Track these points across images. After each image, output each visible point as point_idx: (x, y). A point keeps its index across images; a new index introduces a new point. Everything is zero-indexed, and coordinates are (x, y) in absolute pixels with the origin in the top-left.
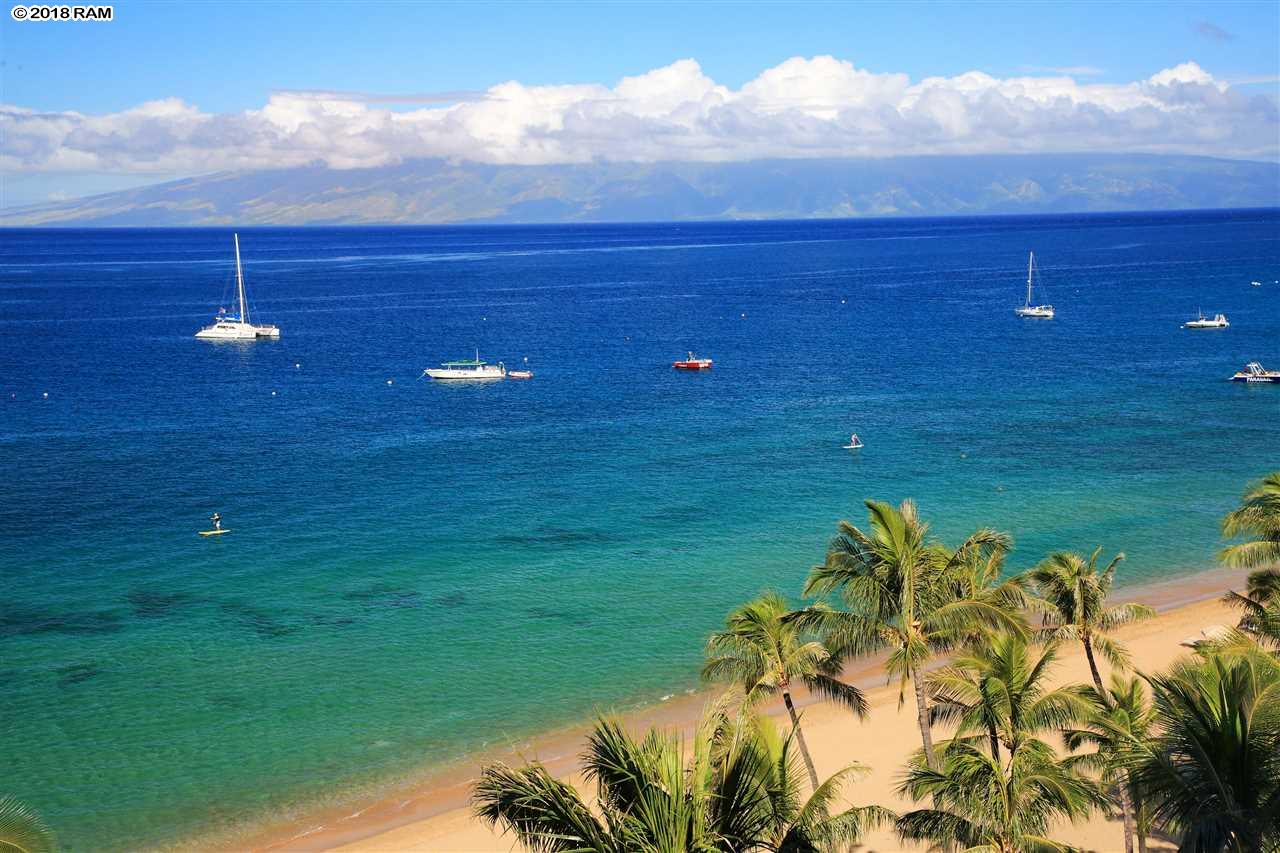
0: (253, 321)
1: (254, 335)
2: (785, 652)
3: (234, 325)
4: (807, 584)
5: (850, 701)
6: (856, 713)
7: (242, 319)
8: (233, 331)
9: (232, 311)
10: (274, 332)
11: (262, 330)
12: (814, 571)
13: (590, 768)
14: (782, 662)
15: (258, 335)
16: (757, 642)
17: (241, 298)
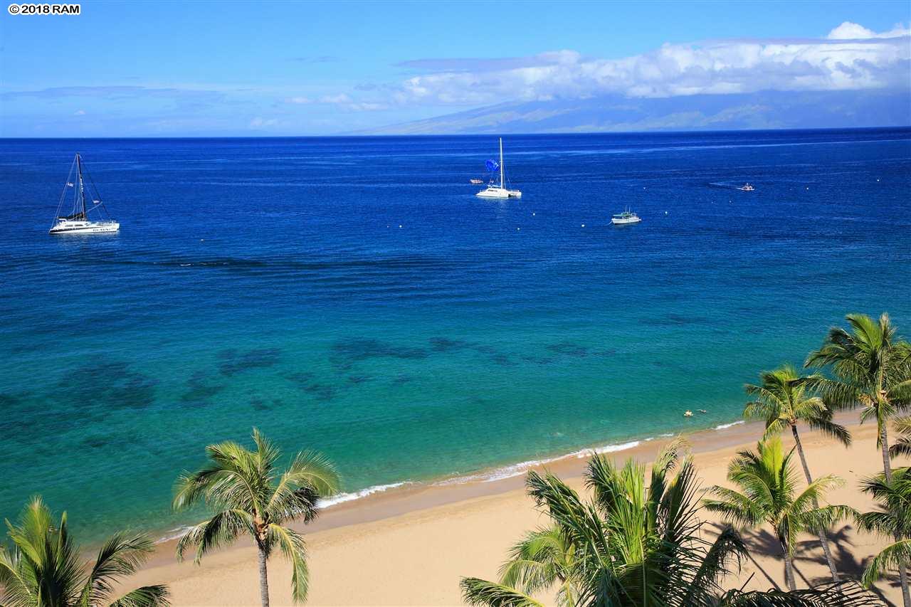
0: (508, 188)
1: (507, 196)
2: (795, 402)
3: (497, 189)
4: (807, 362)
5: (838, 434)
6: (843, 442)
7: (502, 186)
8: (498, 193)
9: (497, 182)
10: (518, 194)
11: (512, 193)
12: (812, 354)
13: (589, 482)
14: (792, 409)
15: (510, 196)
16: (776, 394)
17: (502, 175)
